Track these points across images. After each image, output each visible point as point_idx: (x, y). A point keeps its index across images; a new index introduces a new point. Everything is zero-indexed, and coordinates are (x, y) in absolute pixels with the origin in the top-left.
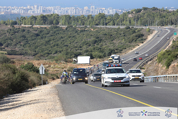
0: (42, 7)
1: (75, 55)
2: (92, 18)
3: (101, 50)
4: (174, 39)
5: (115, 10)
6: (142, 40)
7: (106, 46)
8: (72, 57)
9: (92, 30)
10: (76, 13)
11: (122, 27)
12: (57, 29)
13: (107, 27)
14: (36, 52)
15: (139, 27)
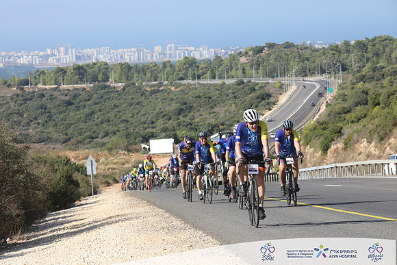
0: (74, 50)
1: (143, 138)
2: (171, 66)
3: (192, 126)
4: (328, 100)
5: (213, 50)
6: (268, 104)
7: (202, 118)
8: (137, 141)
9: (173, 89)
10: (139, 59)
11: (228, 82)
12: (106, 90)
13: (201, 82)
14: (67, 135)
15: (261, 81)
